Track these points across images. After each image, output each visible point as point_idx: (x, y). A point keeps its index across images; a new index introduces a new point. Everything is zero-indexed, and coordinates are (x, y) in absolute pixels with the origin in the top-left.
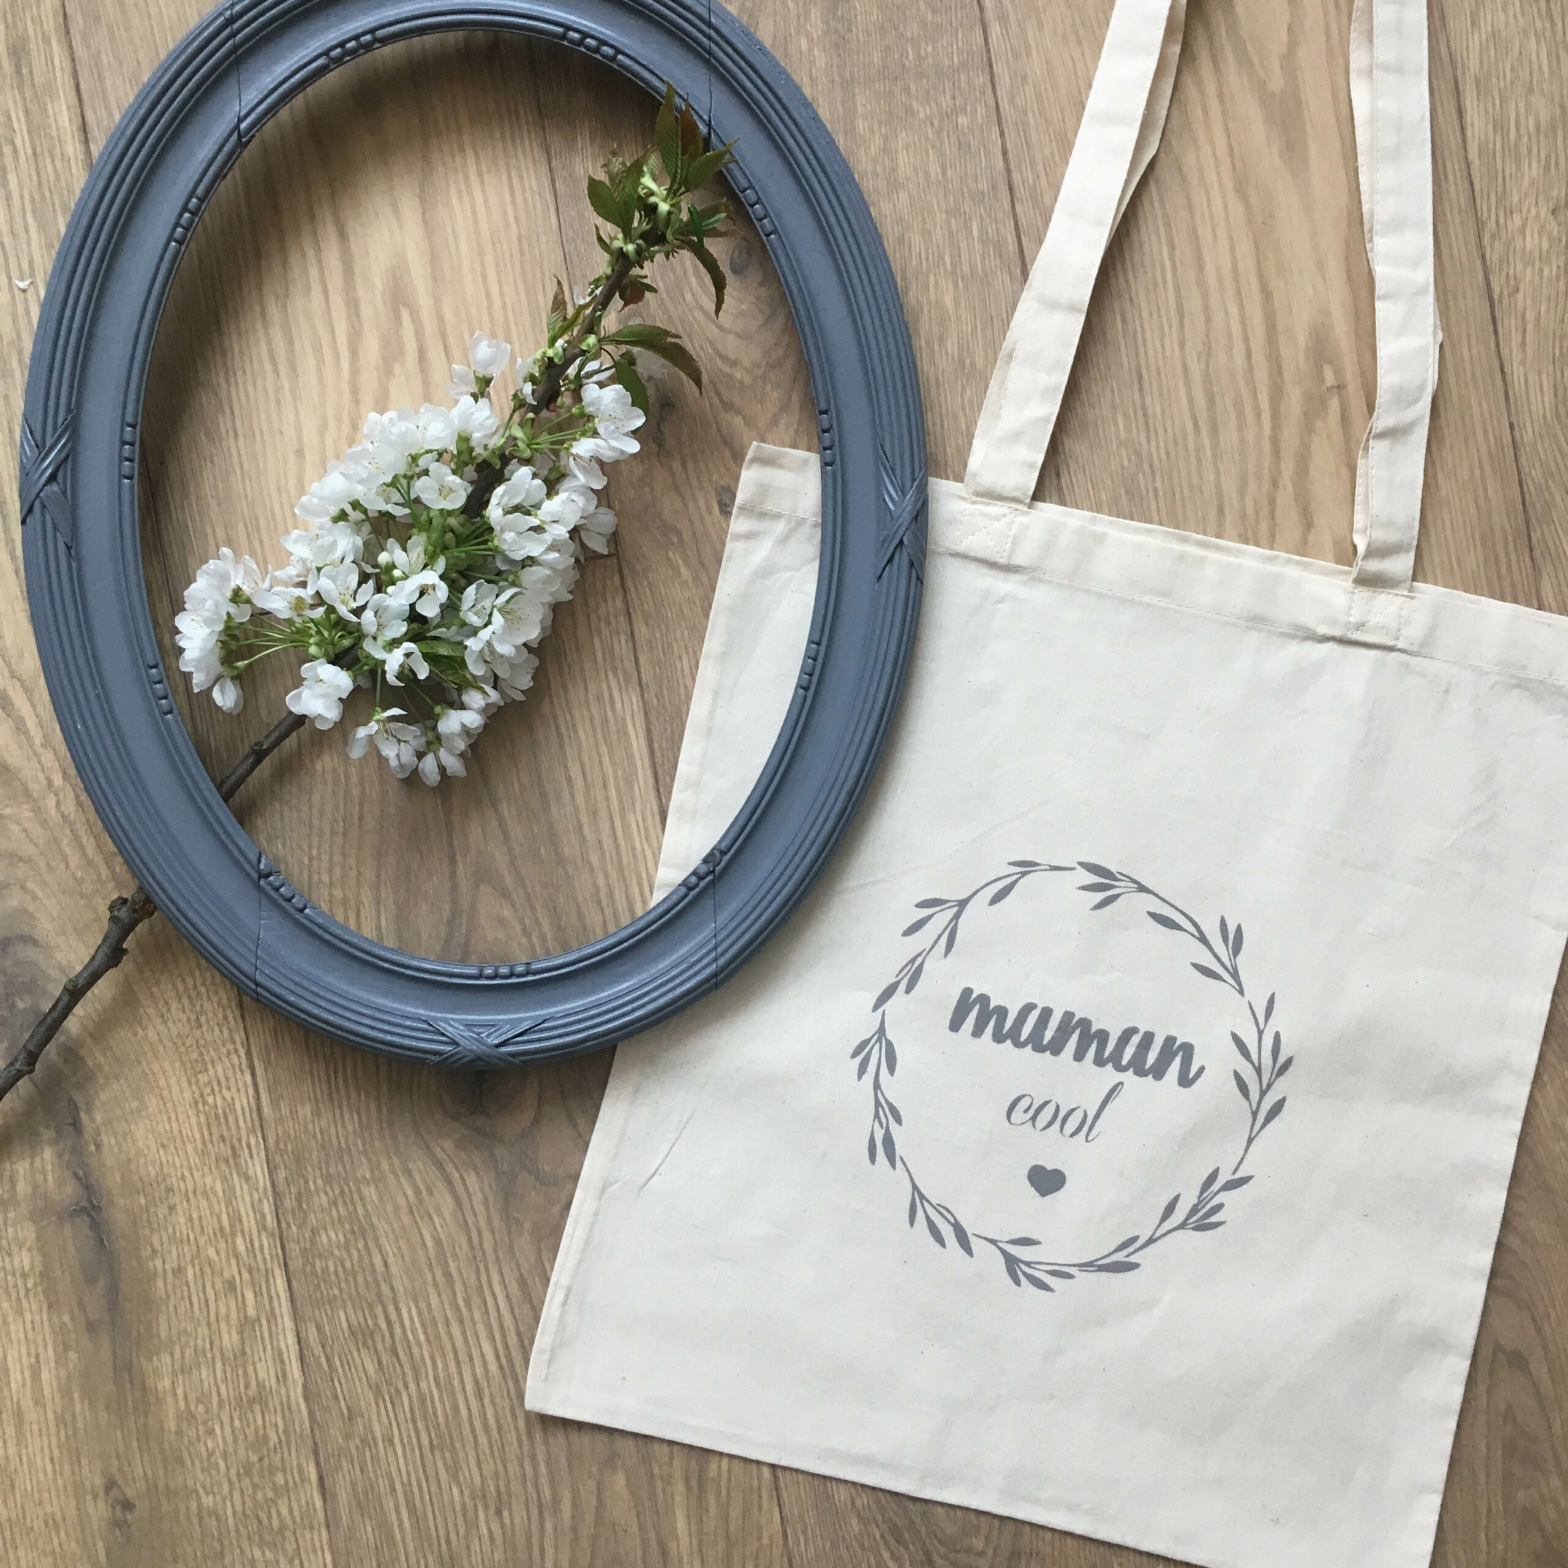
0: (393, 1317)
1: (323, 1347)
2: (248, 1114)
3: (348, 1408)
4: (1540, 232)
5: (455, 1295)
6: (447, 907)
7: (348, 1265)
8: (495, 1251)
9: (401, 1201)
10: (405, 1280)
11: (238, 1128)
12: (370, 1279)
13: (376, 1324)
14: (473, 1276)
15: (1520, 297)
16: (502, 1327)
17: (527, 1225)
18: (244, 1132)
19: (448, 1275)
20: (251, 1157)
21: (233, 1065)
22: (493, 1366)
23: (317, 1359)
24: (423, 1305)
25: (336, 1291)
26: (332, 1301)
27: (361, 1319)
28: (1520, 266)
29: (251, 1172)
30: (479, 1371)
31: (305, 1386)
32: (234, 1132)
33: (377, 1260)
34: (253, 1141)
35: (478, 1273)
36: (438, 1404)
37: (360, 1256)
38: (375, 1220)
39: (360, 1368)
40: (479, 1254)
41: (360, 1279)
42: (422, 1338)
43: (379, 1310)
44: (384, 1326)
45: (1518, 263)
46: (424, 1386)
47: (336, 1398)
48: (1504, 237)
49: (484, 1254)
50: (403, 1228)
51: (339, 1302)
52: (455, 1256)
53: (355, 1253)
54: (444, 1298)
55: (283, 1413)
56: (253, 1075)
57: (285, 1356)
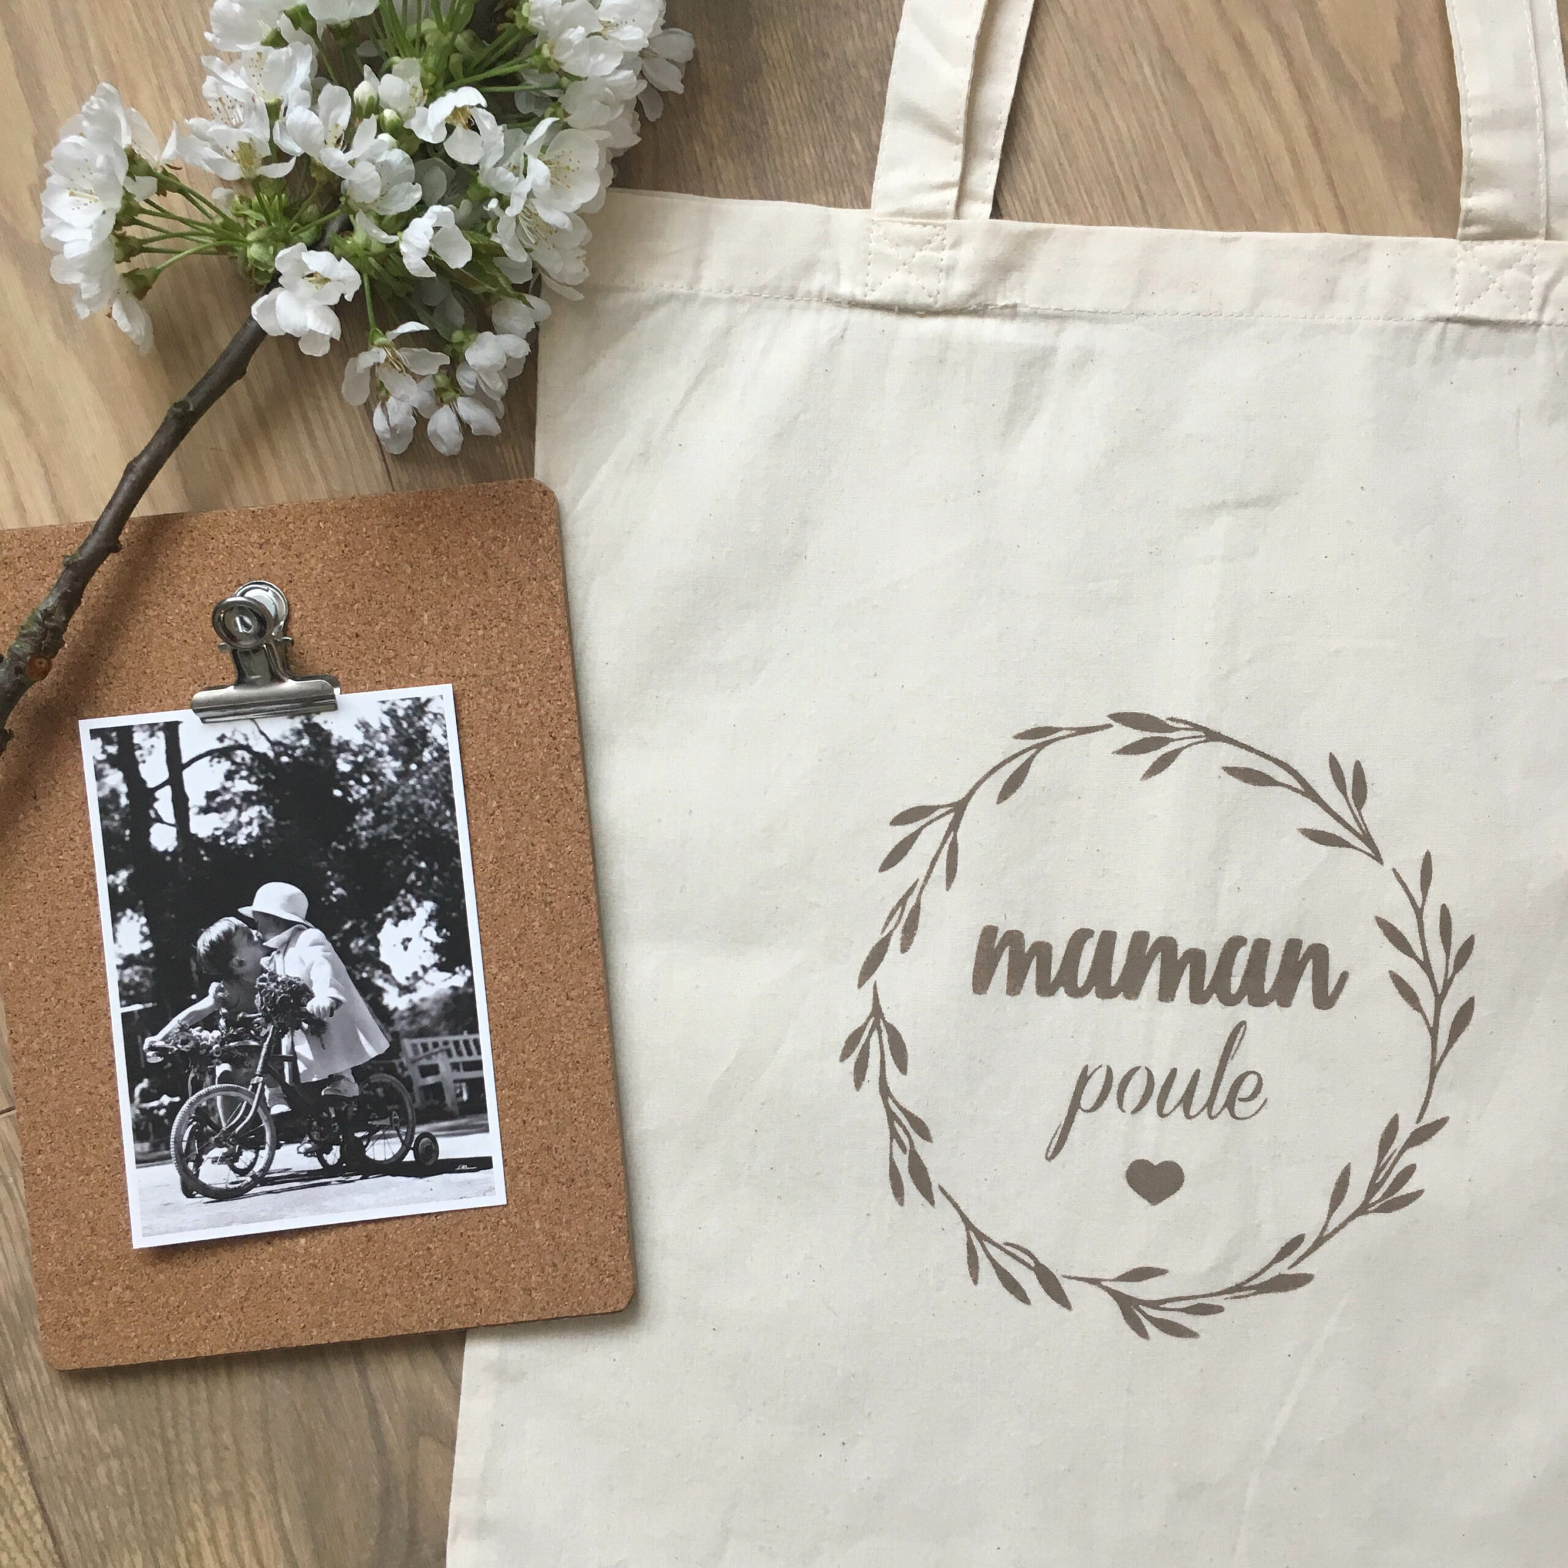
6: (376, 1480)
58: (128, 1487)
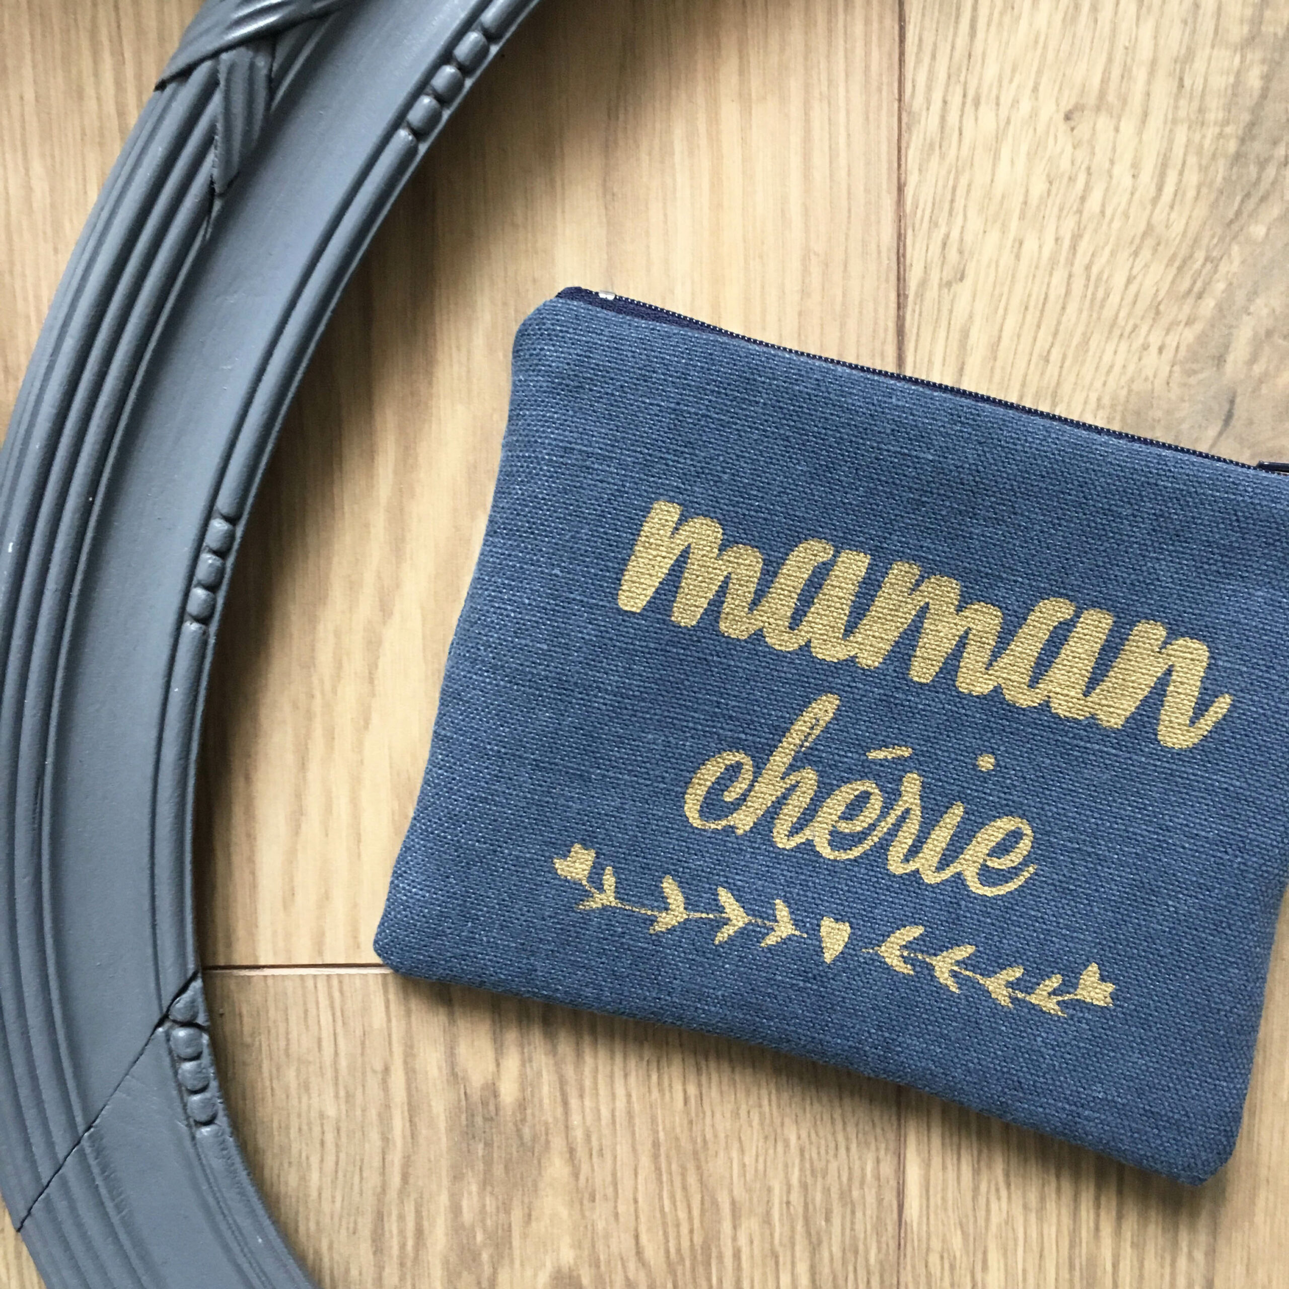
4: (1031, 156)
15: (964, 290)
28: (975, 224)
45: (972, 213)
48: (953, 152)
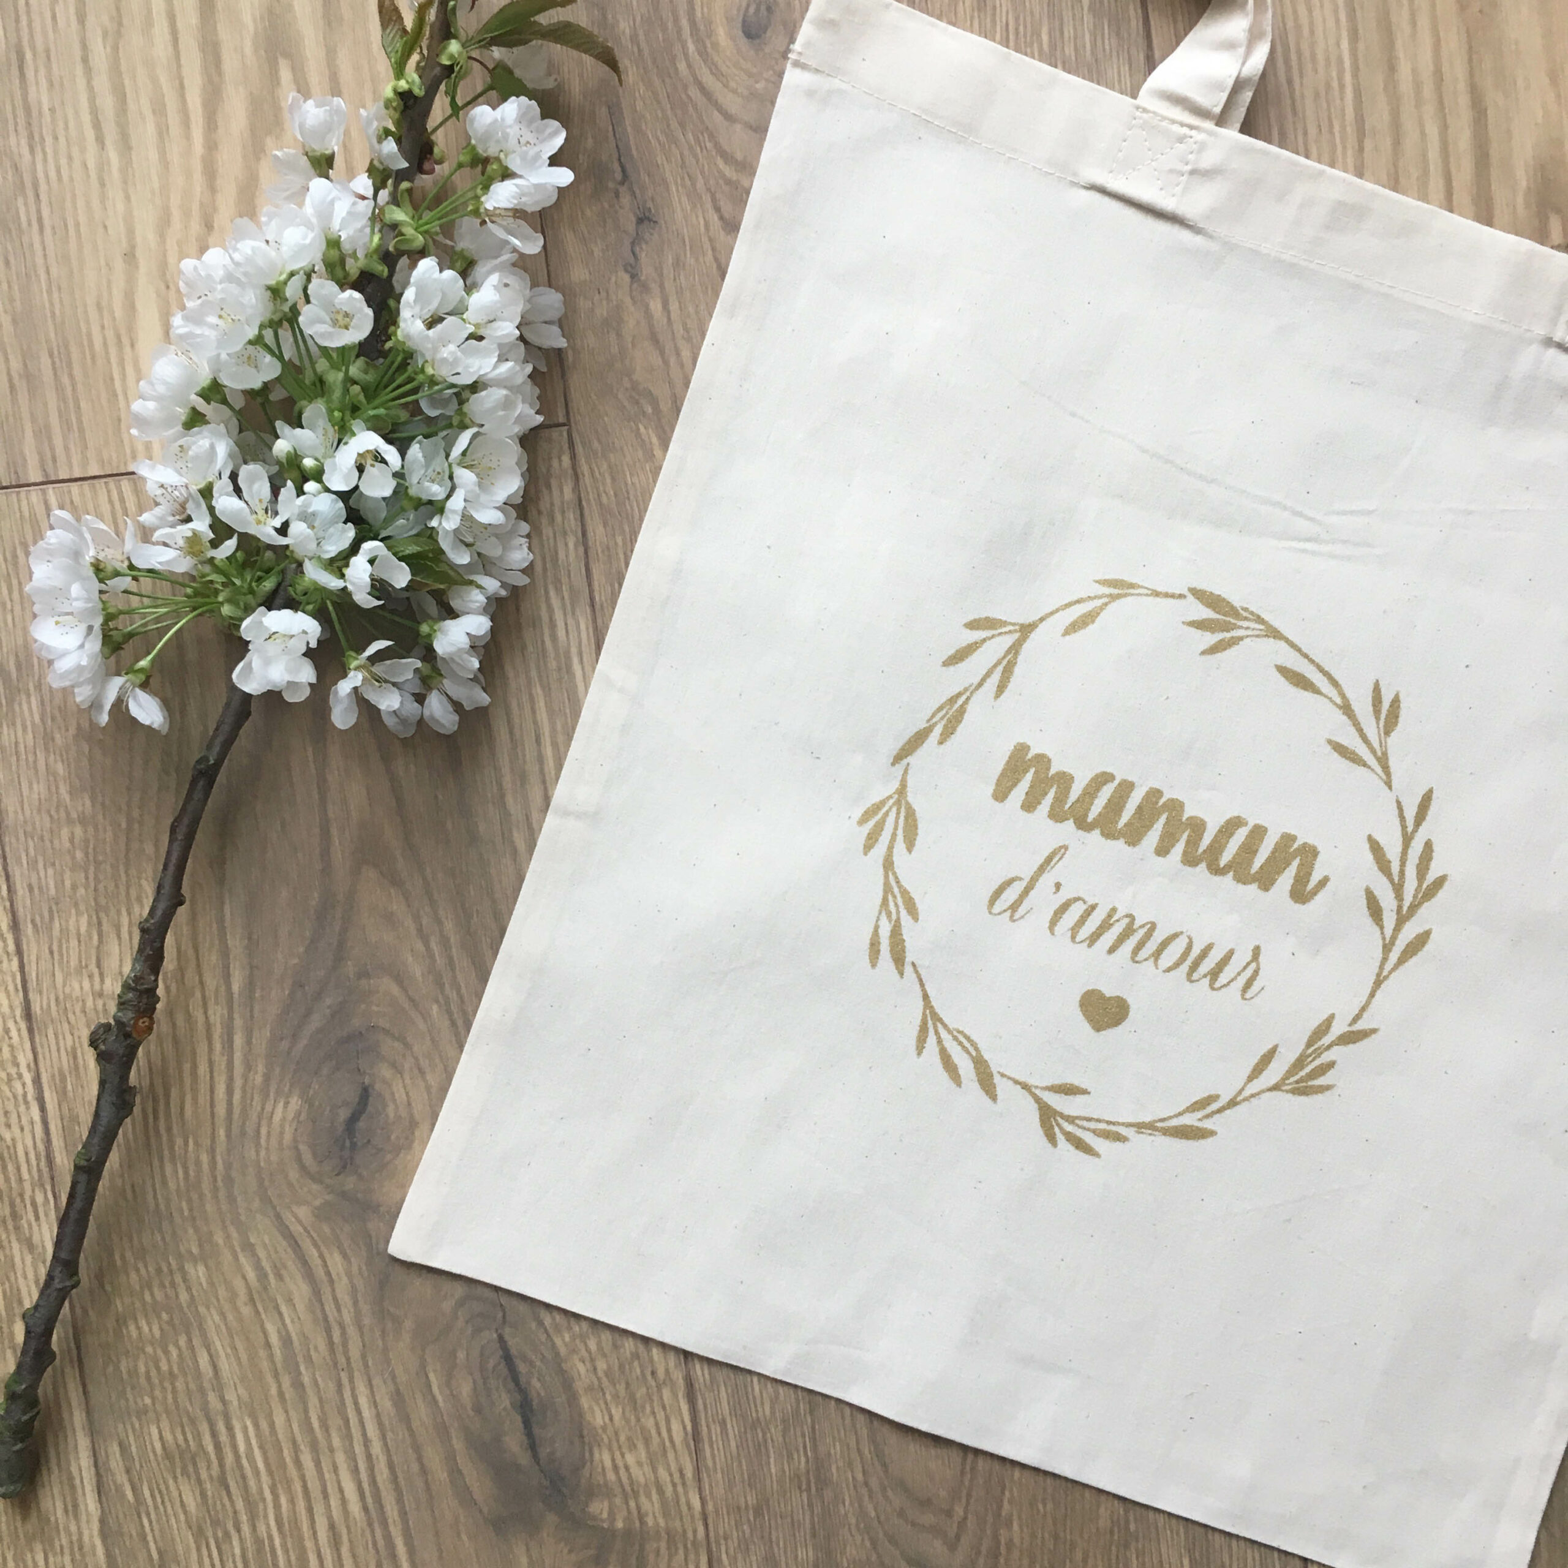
0: (224, 1437)
1: (128, 1471)
2: (34, 1162)
3: (160, 1552)
5: (306, 1411)
6: (316, 895)
7: (164, 1367)
8: (364, 1357)
9: (239, 1284)
10: (241, 1391)
11: (20, 1180)
12: (192, 1386)
13: (201, 1446)
14: (332, 1386)
16: (369, 1457)
17: (408, 1324)
18: (27, 1186)
19: (298, 1385)
20: (37, 1218)
21: (15, 1097)
22: (355, 1507)
23: (119, 1489)
24: (264, 1425)
25: (148, 1400)
26: (142, 1413)
27: (180, 1438)
29: (36, 1239)
30: (336, 1513)
31: (102, 1521)
32: (14, 1185)
33: (203, 1360)
34: (39, 1198)
35: (340, 1386)
36: (279, 1552)
37: (180, 1356)
38: (202, 1309)
39: (178, 1504)
40: (342, 1360)
41: (180, 1385)
42: (261, 1465)
43: (204, 1428)
44: (210, 1448)
46: (262, 1529)
47: (143, 1537)
49: (348, 1359)
50: (240, 1319)
51: (151, 1415)
52: (309, 1359)
53: (174, 1353)
54: (292, 1413)
55: (72, 1554)
56: (43, 1109)
57: (77, 1482)
58: (87, 854)
